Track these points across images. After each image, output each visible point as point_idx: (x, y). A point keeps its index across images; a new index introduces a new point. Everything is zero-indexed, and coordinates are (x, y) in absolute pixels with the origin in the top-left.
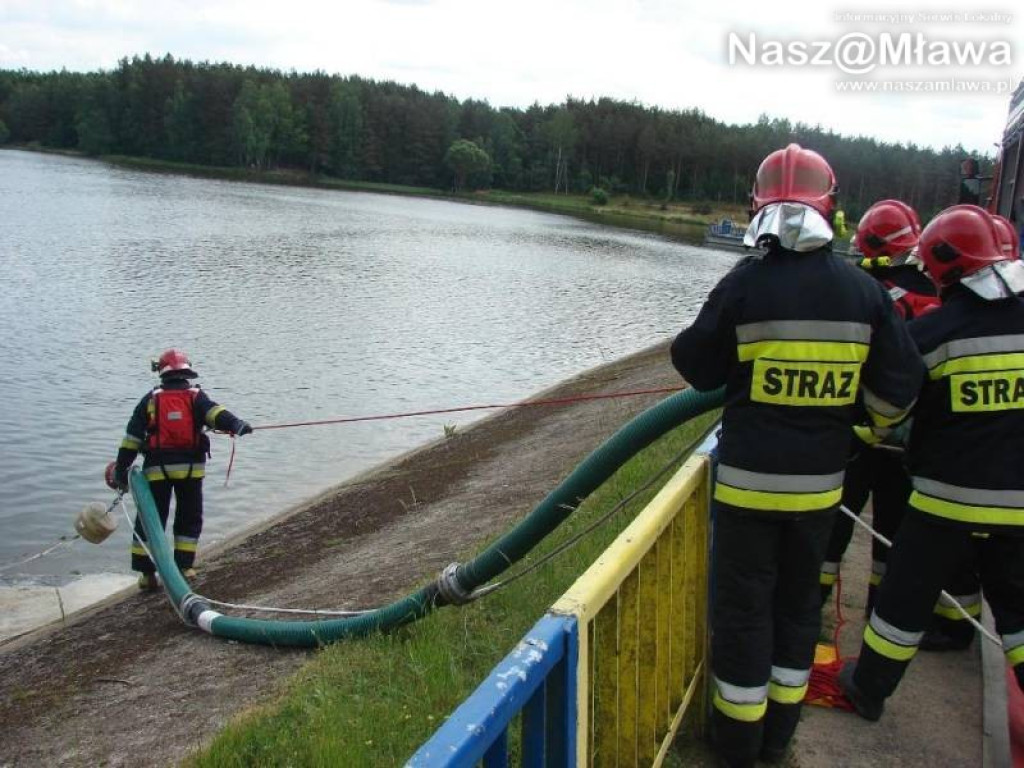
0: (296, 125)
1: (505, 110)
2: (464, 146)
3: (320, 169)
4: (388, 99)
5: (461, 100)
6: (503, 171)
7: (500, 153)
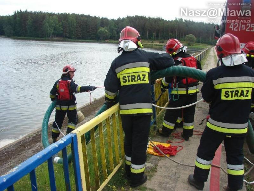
0: (60, 26)
1: (112, 20)
2: (102, 29)
3: (66, 37)
4: (82, 19)
5: (101, 18)
6: (112, 35)
7: (111, 30)
